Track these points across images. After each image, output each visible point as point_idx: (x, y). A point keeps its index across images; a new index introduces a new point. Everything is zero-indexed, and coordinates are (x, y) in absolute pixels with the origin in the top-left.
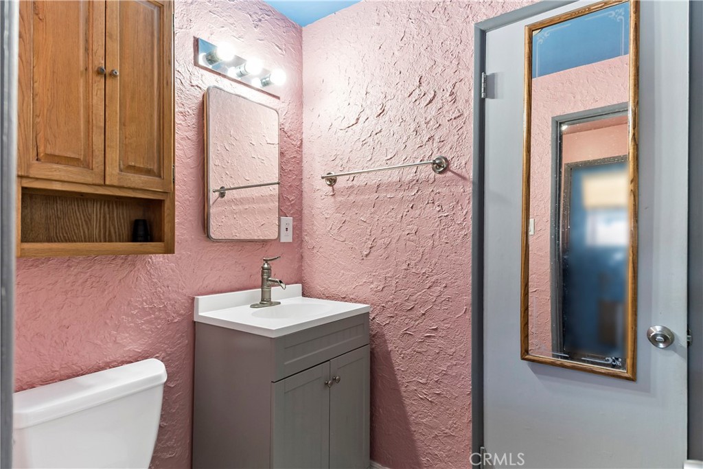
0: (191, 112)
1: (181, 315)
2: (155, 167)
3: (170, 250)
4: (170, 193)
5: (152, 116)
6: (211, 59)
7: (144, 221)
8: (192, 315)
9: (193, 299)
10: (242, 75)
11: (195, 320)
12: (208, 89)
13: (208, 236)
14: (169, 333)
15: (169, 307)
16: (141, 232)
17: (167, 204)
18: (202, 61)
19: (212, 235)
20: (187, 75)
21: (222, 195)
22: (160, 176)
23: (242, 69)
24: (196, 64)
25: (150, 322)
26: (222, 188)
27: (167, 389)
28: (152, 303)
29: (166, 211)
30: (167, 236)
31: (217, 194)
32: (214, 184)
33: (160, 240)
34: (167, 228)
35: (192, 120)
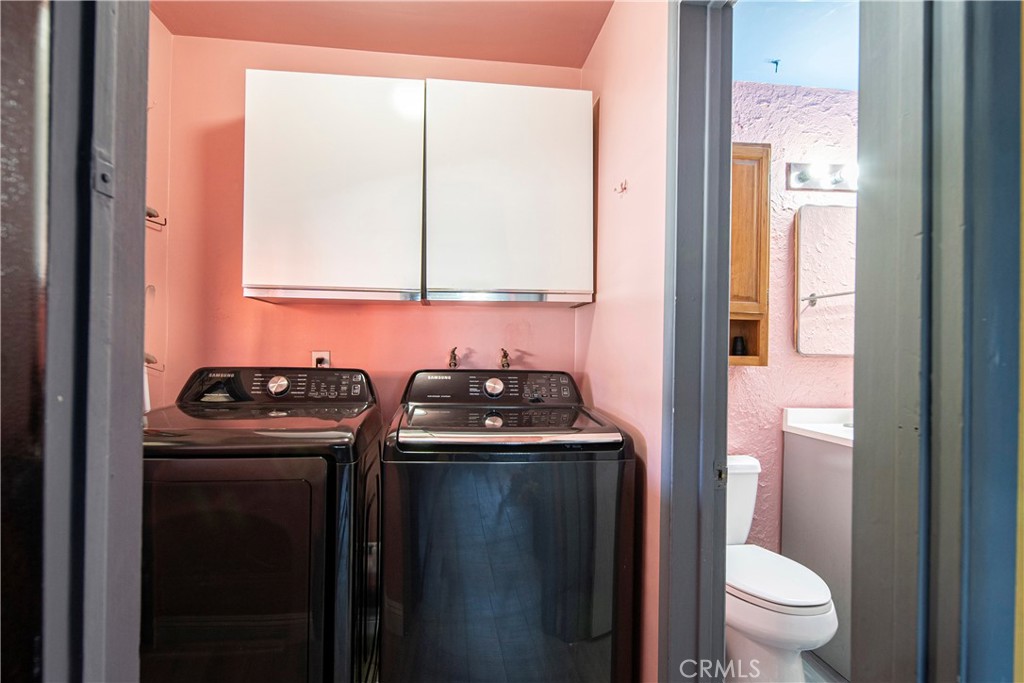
0: (782, 234)
1: (770, 423)
2: (752, 294)
3: (763, 363)
4: (764, 315)
5: (751, 252)
6: (802, 178)
7: (742, 338)
8: (781, 425)
9: (782, 410)
10: (836, 182)
11: (784, 430)
12: (800, 210)
13: (797, 351)
14: (760, 437)
15: (760, 414)
16: (739, 347)
17: (762, 324)
18: (794, 183)
19: (801, 350)
20: (779, 201)
21: (813, 303)
22: (756, 301)
23: (837, 177)
24: (788, 188)
25: (744, 424)
26: (812, 295)
27: (761, 477)
28: (746, 408)
29: (761, 330)
30: (761, 351)
31: (807, 302)
32: (804, 292)
33: (755, 354)
34: (761, 344)
35: (784, 242)
